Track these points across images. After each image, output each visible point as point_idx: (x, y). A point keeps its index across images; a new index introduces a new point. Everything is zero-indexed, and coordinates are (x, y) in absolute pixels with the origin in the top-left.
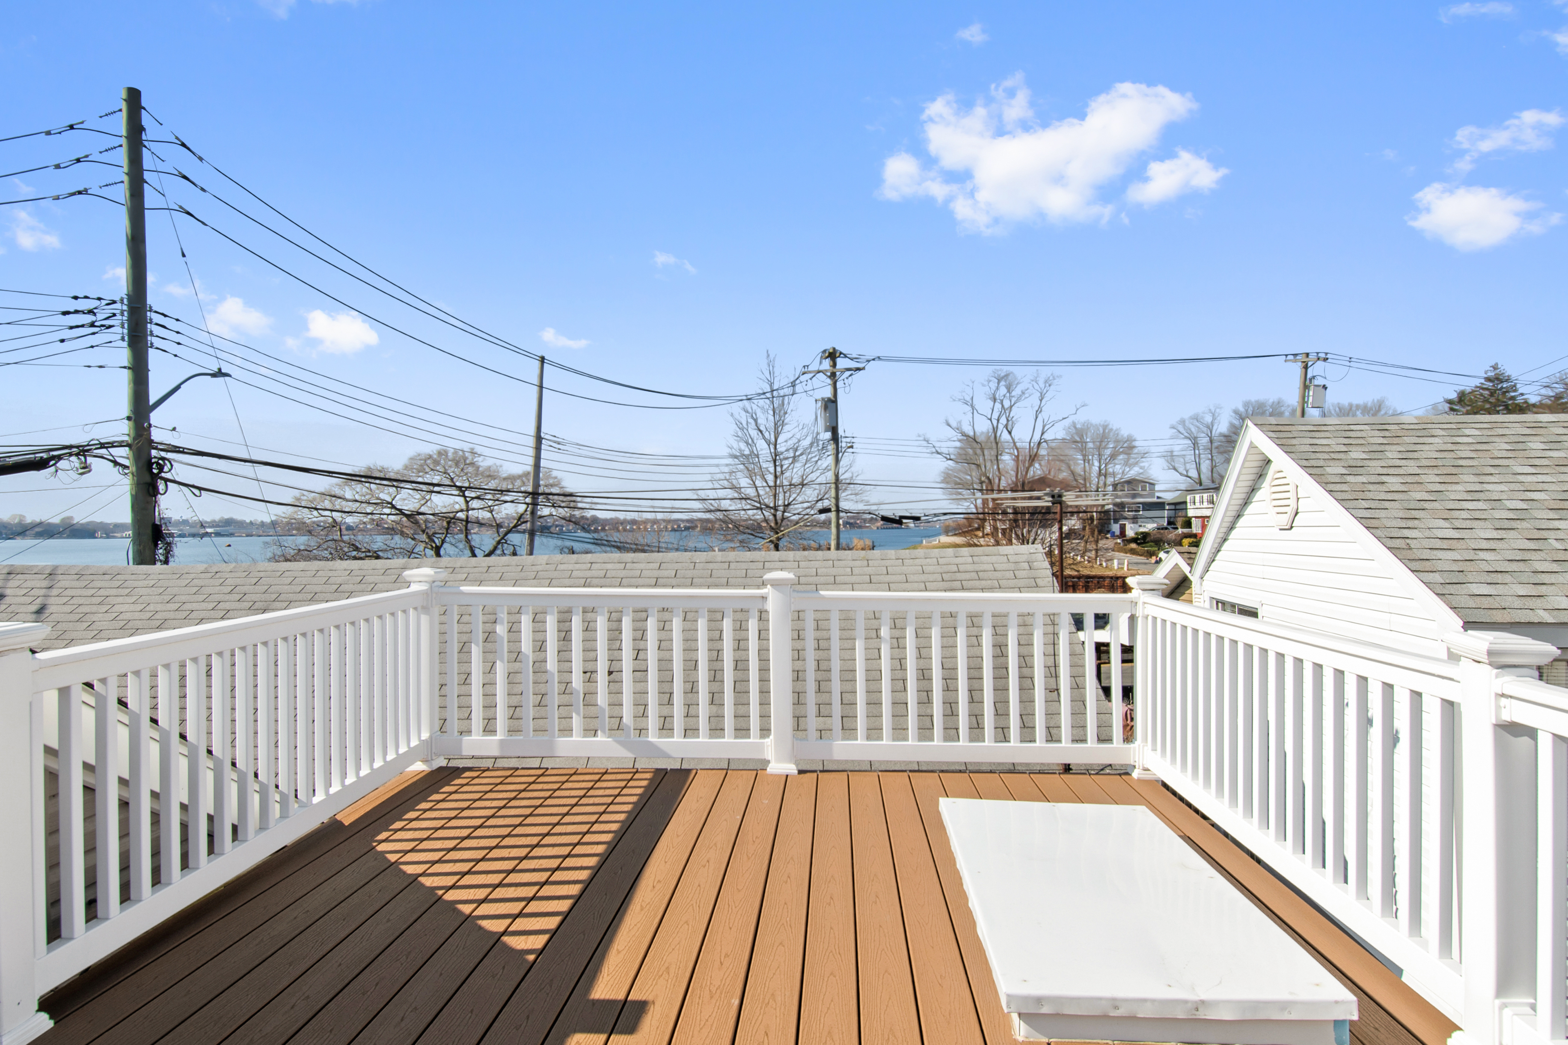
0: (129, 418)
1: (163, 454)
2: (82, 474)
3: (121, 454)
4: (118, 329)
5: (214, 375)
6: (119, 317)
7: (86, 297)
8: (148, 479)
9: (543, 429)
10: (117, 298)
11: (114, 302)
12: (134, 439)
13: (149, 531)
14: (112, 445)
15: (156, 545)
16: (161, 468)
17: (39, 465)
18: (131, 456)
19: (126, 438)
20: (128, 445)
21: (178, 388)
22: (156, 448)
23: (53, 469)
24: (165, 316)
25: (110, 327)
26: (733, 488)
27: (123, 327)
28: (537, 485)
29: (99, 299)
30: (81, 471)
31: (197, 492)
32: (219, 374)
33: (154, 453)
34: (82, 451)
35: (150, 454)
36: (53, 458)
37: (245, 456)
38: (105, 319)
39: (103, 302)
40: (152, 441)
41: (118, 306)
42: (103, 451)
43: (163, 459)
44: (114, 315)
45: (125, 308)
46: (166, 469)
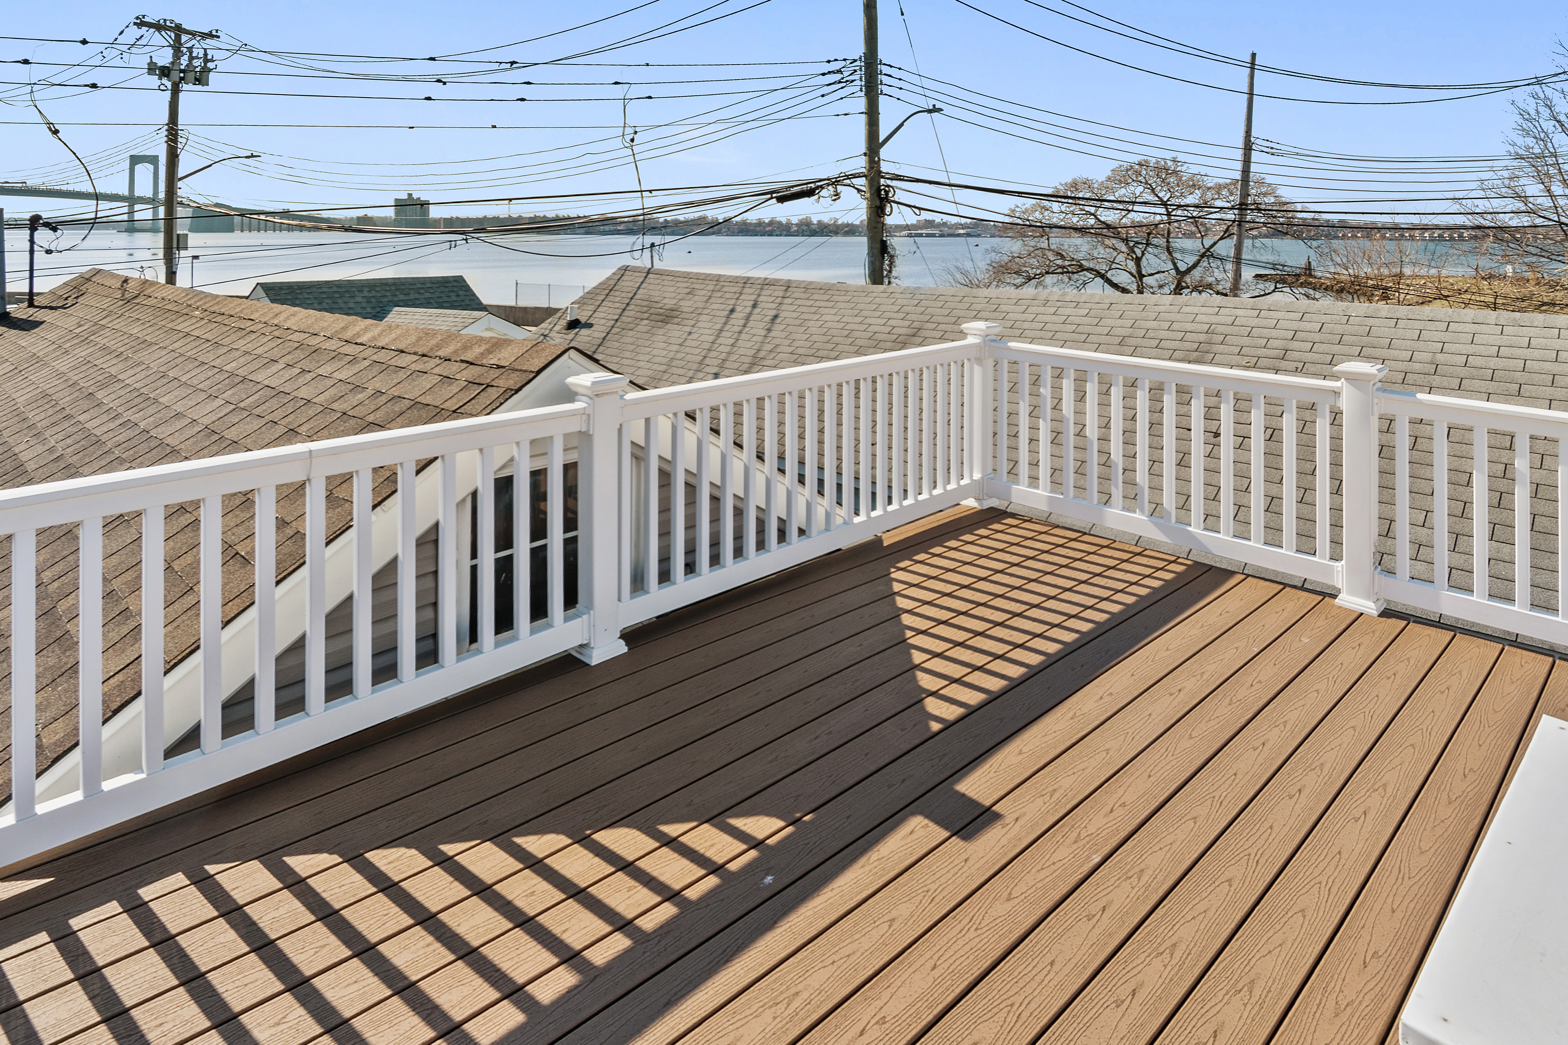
0: (865, 154)
1: (889, 182)
2: (834, 200)
3: (861, 182)
4: (858, 83)
5: (930, 111)
6: (859, 72)
7: (836, 60)
8: (878, 203)
9: (1254, 133)
10: (857, 58)
11: (855, 61)
12: (869, 171)
13: (878, 246)
14: (855, 176)
15: (883, 257)
16: (887, 193)
17: (810, 193)
18: (867, 185)
19: (864, 170)
20: (865, 176)
21: (901, 125)
22: (883, 177)
23: (816, 197)
24: (891, 66)
25: (853, 81)
26: (1518, 196)
27: (861, 81)
28: (1245, 194)
29: (845, 60)
30: (834, 198)
31: (917, 211)
32: (935, 110)
33: (882, 181)
34: (835, 182)
35: (879, 182)
36: (817, 188)
37: (946, 181)
38: (851, 74)
39: (848, 62)
40: (881, 172)
41: (858, 63)
42: (848, 181)
43: (888, 186)
44: (855, 71)
45: (863, 64)
46: (890, 195)
